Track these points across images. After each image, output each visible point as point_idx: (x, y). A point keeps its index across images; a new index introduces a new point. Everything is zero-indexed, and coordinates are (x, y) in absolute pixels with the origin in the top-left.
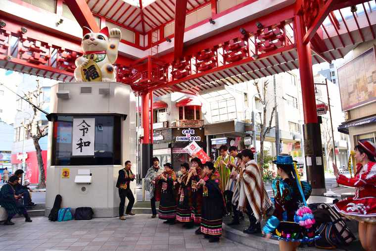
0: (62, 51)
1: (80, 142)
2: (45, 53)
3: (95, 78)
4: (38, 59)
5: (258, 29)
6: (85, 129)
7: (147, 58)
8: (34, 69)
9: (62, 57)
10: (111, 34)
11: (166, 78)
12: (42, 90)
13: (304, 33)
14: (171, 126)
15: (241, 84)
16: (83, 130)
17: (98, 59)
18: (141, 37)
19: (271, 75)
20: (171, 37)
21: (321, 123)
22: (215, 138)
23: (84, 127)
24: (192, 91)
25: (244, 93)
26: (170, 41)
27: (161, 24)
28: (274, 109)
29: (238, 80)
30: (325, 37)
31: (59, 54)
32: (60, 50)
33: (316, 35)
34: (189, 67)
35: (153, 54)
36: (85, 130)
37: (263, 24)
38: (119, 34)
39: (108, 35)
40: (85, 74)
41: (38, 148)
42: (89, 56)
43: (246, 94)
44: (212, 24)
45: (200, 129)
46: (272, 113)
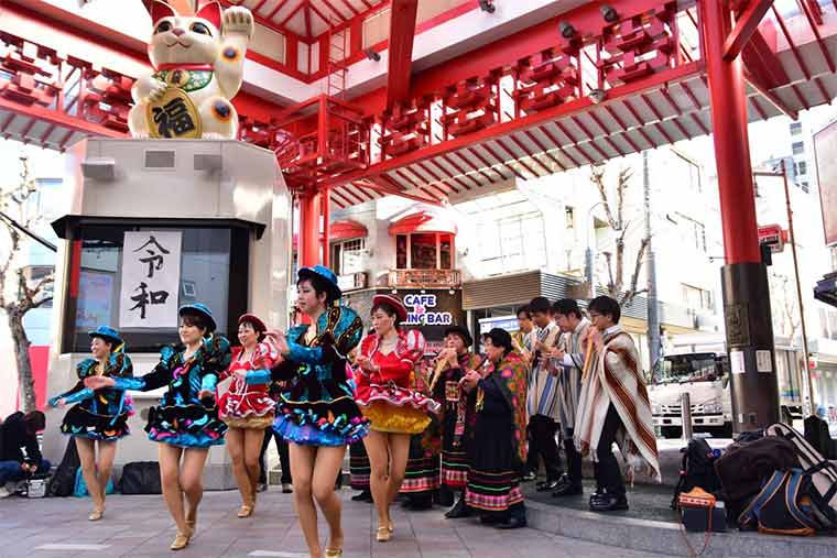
0: (94, 74)
1: (140, 292)
2: (49, 75)
3: (185, 130)
4: (29, 91)
5: (606, 24)
6: (155, 258)
7: (315, 102)
8: (19, 117)
9: (94, 90)
10: (228, 21)
11: (364, 155)
12: (36, 186)
13: (725, 28)
14: (375, 284)
15: (559, 175)
16: (150, 260)
17: (192, 84)
18: (302, 48)
19: (639, 150)
20: (381, 46)
21: (770, 264)
22: (490, 316)
23: (152, 253)
24: (431, 195)
25: (567, 208)
26: (377, 58)
27: (353, 15)
28: (644, 244)
29: (553, 165)
30: (782, 45)
31: (84, 82)
32: (89, 71)
33: (758, 37)
34: (424, 126)
35: (334, 92)
36: (153, 262)
37: (619, 12)
38: (249, 21)
39: (218, 25)
40: (157, 122)
41: (19, 336)
42: (169, 75)
43: (570, 210)
44: (486, 12)
45: (452, 292)
46: (640, 254)
